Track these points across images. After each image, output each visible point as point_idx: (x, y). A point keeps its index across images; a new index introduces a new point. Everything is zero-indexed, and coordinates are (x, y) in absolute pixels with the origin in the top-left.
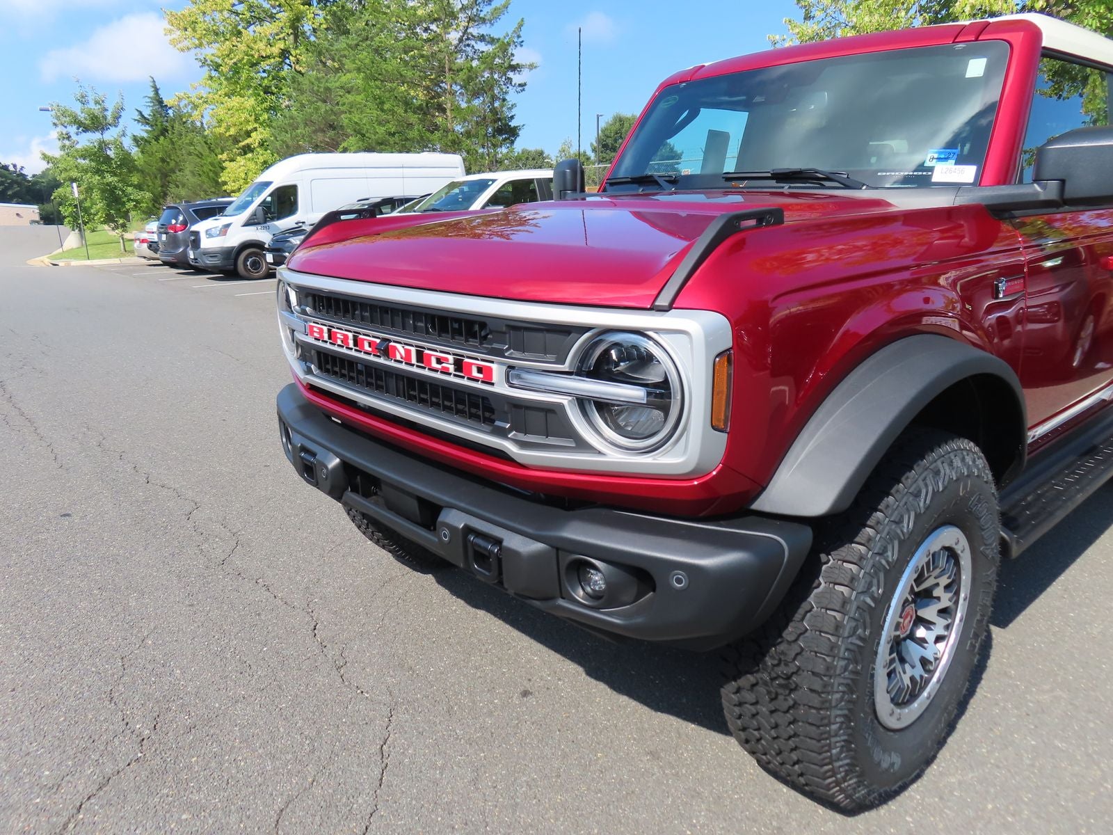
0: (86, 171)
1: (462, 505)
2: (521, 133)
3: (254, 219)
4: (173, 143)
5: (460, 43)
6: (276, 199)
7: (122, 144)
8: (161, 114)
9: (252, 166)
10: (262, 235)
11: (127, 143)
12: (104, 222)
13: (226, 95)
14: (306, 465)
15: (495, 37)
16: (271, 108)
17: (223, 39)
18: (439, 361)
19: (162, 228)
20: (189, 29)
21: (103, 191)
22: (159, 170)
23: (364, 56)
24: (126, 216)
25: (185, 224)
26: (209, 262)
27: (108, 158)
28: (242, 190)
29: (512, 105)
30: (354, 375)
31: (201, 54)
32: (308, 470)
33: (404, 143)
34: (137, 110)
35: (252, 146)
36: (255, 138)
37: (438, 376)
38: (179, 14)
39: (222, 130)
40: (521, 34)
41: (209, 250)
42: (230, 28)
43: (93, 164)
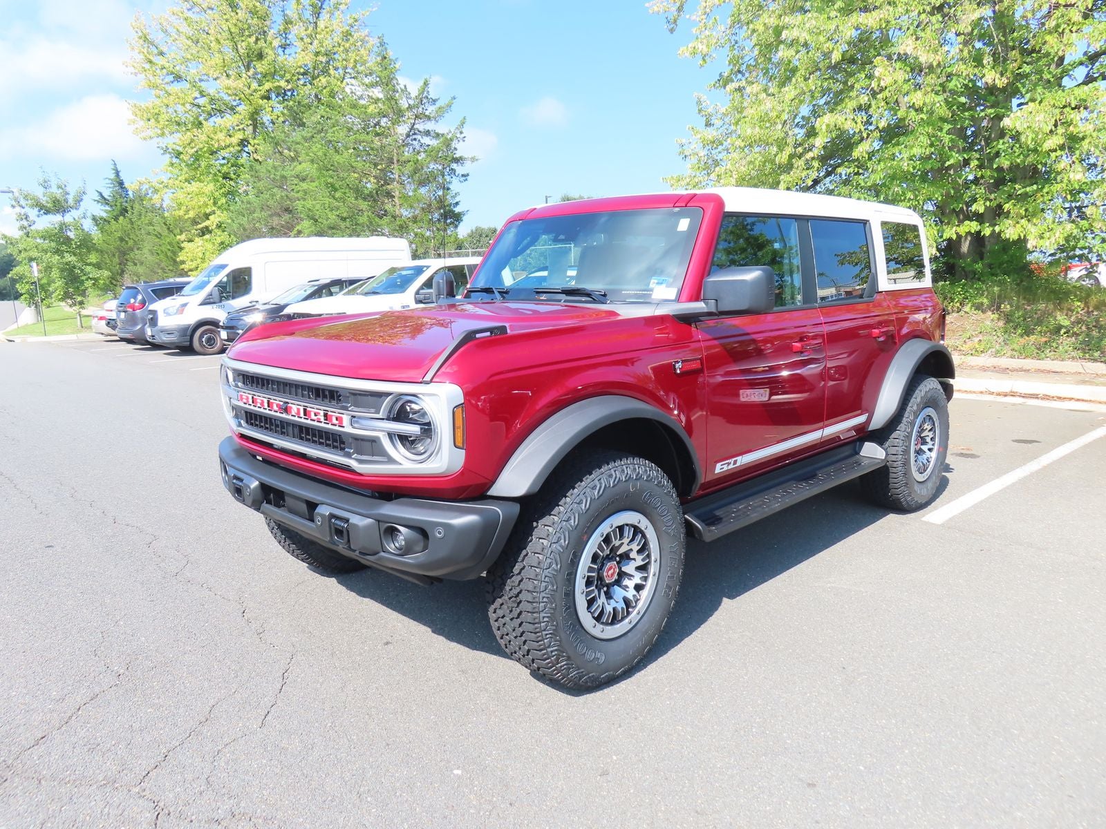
0: (46, 251)
1: (329, 501)
2: (464, 218)
3: (210, 299)
4: (132, 223)
5: (407, 137)
6: (231, 278)
7: (82, 225)
8: (121, 195)
9: (209, 246)
10: (218, 314)
11: (88, 225)
12: (63, 299)
13: (187, 180)
14: (237, 488)
15: (440, 132)
16: (229, 193)
17: (184, 129)
18: (316, 415)
19: (121, 307)
20: (153, 120)
21: (62, 270)
22: (118, 249)
23: (317, 148)
24: (83, 294)
25: (143, 303)
26: (165, 339)
27: (68, 239)
28: (199, 269)
29: (456, 194)
30: (273, 427)
31: (163, 143)
32: (238, 492)
33: (354, 227)
34: (97, 191)
35: (210, 228)
36: (212, 222)
37: (315, 423)
38: (143, 106)
39: (181, 213)
40: (463, 130)
41: (166, 328)
42: (192, 119)
43: (53, 245)
